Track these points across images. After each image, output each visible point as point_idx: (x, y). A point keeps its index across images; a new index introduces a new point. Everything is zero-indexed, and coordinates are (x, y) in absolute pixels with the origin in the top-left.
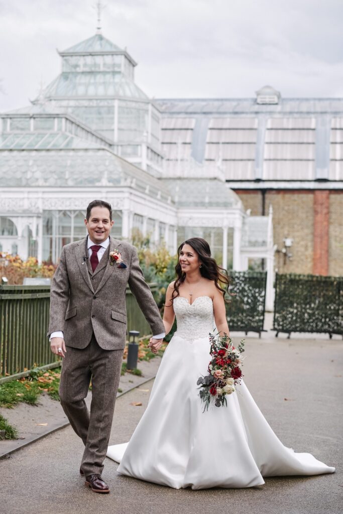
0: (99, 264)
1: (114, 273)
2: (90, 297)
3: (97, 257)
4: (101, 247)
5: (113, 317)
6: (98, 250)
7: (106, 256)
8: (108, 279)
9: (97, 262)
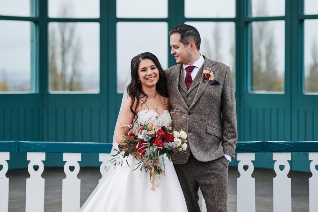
0: (193, 82)
1: (207, 90)
2: (185, 113)
3: (190, 76)
4: (195, 67)
5: (208, 132)
6: (192, 70)
8: (202, 95)
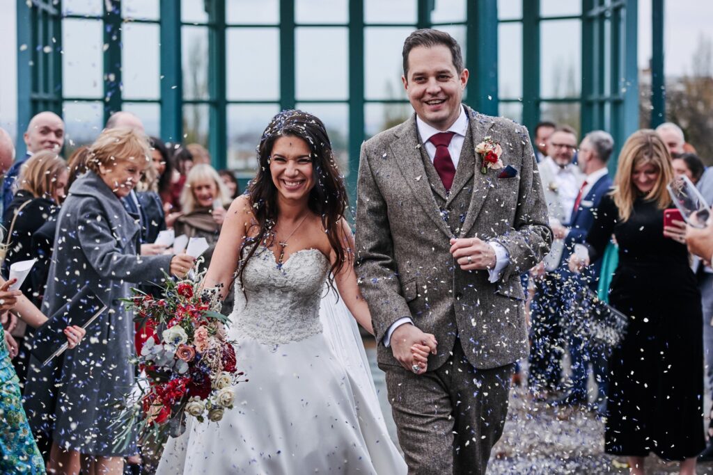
0: (457, 173)
3: (448, 159)
4: (453, 133)
6: (449, 142)
7: (468, 152)
9: (451, 170)
